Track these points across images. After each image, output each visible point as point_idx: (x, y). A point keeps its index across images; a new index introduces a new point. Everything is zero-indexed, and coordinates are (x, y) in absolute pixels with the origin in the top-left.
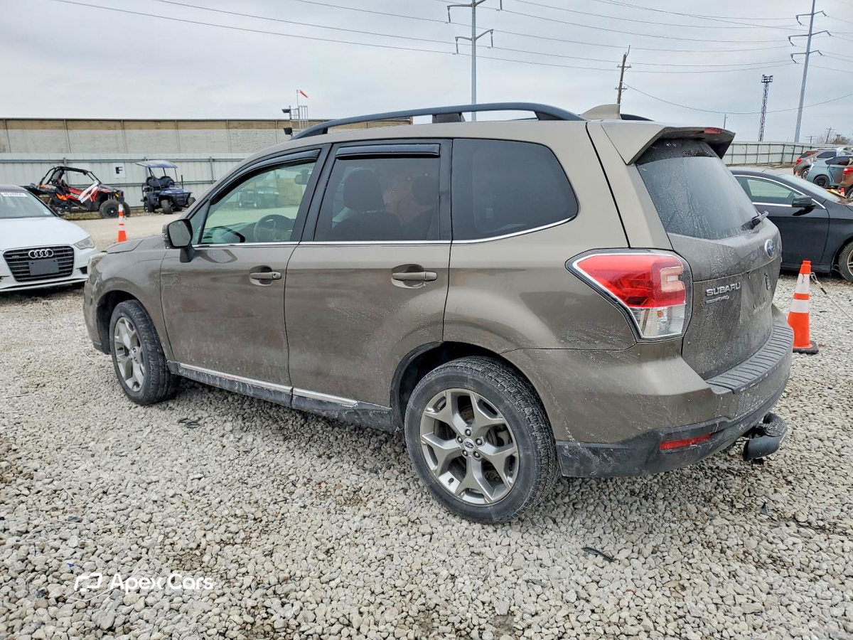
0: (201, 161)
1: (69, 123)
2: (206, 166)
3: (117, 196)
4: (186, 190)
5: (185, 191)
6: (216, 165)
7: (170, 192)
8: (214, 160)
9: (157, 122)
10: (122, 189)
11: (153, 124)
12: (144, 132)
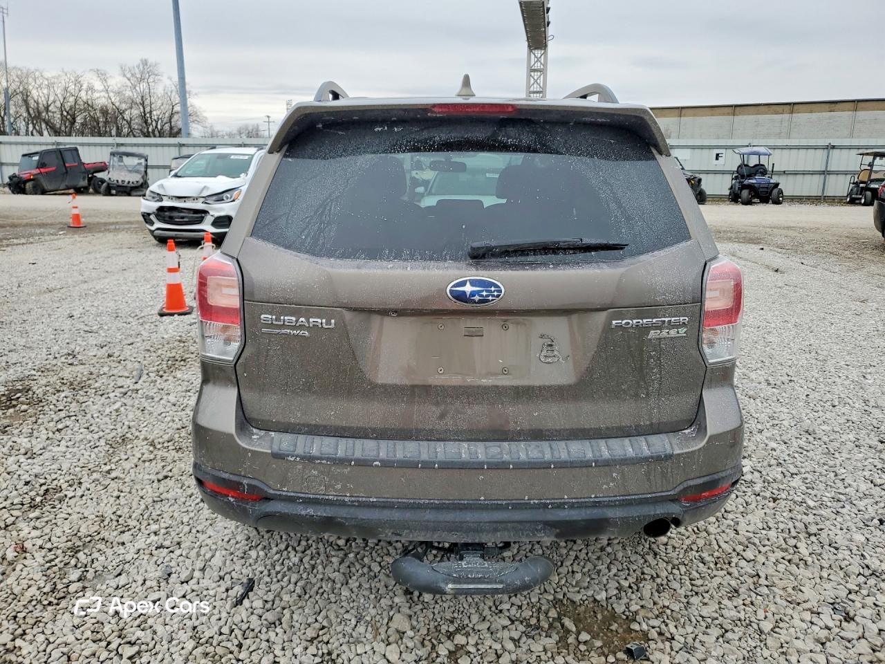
0: (816, 148)
1: (738, 109)
2: (821, 154)
3: (693, 182)
4: (774, 180)
5: (772, 181)
6: (835, 152)
7: (754, 181)
8: (833, 147)
9: (832, 104)
10: (701, 176)
11: (827, 106)
12: (814, 116)
